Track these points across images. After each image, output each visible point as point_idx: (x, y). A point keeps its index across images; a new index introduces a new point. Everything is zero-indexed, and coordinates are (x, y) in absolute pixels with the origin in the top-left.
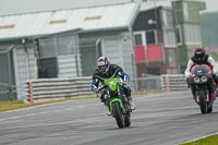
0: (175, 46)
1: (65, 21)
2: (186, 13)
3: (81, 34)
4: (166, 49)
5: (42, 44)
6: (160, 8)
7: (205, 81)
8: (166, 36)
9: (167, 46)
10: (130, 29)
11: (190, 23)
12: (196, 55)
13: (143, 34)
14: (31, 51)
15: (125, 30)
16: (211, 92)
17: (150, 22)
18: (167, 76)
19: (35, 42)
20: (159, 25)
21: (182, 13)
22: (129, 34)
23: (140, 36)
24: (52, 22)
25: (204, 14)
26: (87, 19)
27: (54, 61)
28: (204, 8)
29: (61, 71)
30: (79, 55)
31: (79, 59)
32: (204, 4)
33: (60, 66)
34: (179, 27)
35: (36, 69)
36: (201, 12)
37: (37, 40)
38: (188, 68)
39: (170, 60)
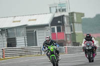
0: (70, 33)
1: (20, 21)
2: (75, 18)
3: (27, 27)
4: (66, 34)
5: (9, 31)
6: (63, 16)
7: (90, 48)
8: (66, 28)
9: (66, 33)
10: (50, 25)
11: (77, 23)
12: (87, 37)
13: (56, 27)
14: (4, 35)
15: (47, 25)
16: (93, 53)
17: (59, 22)
18: (66, 47)
19: (6, 31)
20: (63, 24)
21: (73, 18)
22: (49, 27)
23: (54, 28)
24: (14, 22)
25: (83, 19)
26: (30, 20)
27: (14, 39)
28: (84, 16)
29: (18, 44)
30: (26, 37)
31: (26, 39)
32: (84, 14)
33: (17, 42)
34: (72, 24)
35: (6, 43)
36: (82, 18)
37: (7, 30)
38: (84, 42)
39: (68, 39)
